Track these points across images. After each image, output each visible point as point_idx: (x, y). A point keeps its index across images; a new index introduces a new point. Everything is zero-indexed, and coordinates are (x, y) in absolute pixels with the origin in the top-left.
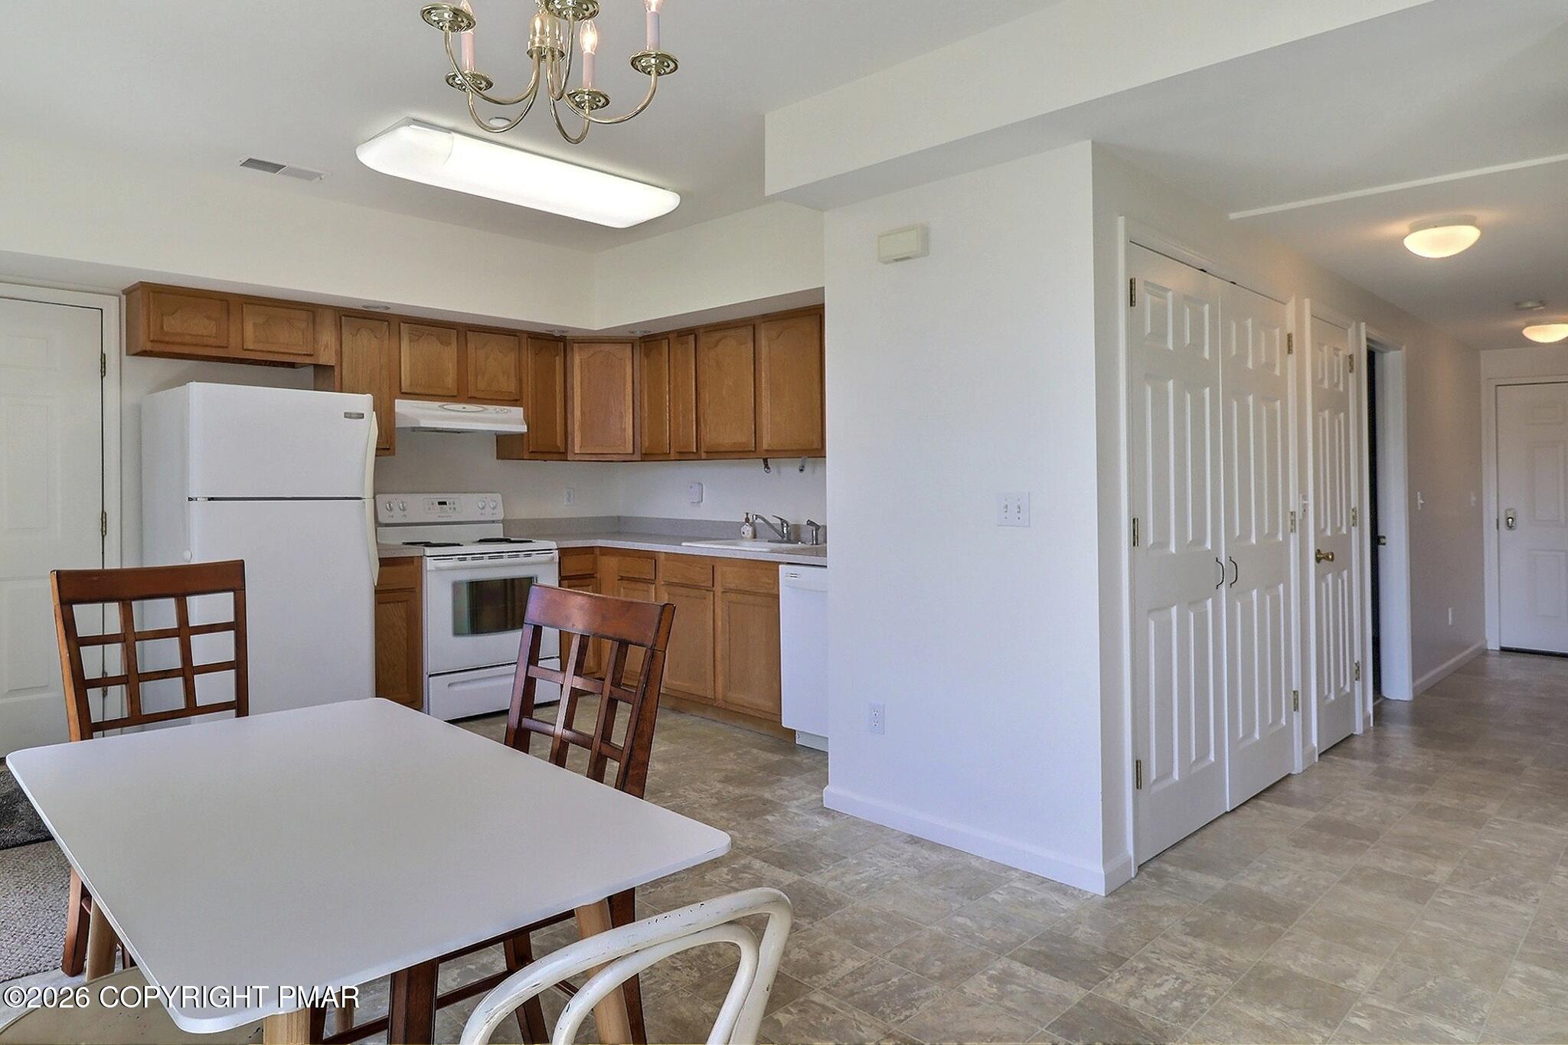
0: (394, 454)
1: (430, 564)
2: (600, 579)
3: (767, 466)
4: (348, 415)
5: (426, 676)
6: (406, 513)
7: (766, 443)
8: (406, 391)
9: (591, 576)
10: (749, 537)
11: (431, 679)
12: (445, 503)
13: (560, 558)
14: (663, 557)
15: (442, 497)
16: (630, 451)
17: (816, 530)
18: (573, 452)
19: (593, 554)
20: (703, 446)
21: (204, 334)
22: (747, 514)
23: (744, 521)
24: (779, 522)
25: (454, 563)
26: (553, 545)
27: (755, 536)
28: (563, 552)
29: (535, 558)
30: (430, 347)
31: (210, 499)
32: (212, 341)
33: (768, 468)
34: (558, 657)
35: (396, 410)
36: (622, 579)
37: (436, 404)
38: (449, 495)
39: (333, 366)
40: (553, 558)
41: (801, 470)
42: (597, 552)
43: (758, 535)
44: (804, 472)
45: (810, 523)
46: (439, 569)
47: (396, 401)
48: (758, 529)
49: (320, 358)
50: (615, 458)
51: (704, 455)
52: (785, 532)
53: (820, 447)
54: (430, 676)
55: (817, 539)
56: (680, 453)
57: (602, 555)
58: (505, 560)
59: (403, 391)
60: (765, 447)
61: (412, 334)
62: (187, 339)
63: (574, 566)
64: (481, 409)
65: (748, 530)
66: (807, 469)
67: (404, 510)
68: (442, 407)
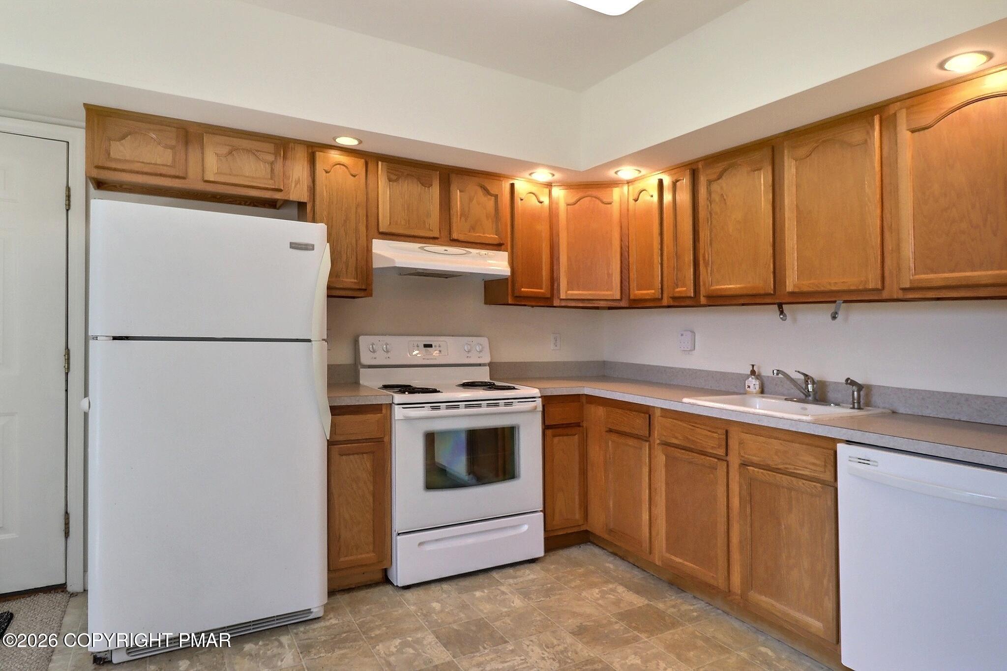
0: (371, 295)
1: (398, 413)
2: (586, 427)
3: (782, 312)
4: (294, 246)
5: (394, 534)
6: (389, 355)
7: (791, 283)
8: (384, 230)
9: (578, 425)
10: (754, 391)
11: (399, 537)
12: (430, 346)
13: (544, 406)
14: (658, 413)
15: (428, 340)
16: (618, 297)
17: (859, 391)
18: (559, 297)
19: (579, 402)
20: (702, 288)
21: (158, 163)
22: (753, 366)
23: (749, 373)
24: (802, 377)
25: (426, 412)
26: (535, 392)
27: (762, 392)
28: (547, 400)
29: (517, 406)
30: (409, 189)
31: (115, 338)
32: (164, 170)
33: (785, 316)
34: (541, 511)
35: (373, 251)
36: (610, 431)
37: (415, 246)
38: (436, 338)
39: (306, 203)
40: (536, 408)
41: (834, 318)
42: (584, 400)
43: (766, 390)
44: (836, 320)
45: (850, 382)
46: (408, 419)
47: (373, 240)
48: (766, 383)
49: (291, 194)
50: (602, 304)
51: (703, 300)
52: (810, 389)
53: (879, 286)
54: (399, 534)
55: (859, 403)
56: (674, 298)
57: (587, 403)
58: (484, 410)
59: (381, 230)
60: (790, 288)
61: (390, 172)
62: (136, 167)
63: (559, 415)
64: (464, 252)
65: (753, 384)
66: (840, 317)
67: (387, 352)
68: (422, 248)
